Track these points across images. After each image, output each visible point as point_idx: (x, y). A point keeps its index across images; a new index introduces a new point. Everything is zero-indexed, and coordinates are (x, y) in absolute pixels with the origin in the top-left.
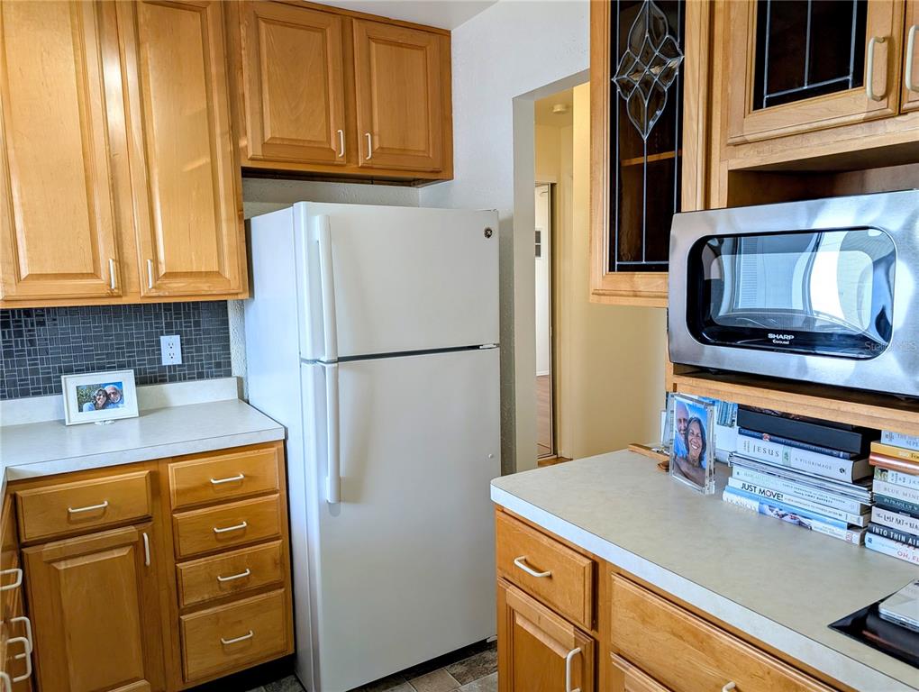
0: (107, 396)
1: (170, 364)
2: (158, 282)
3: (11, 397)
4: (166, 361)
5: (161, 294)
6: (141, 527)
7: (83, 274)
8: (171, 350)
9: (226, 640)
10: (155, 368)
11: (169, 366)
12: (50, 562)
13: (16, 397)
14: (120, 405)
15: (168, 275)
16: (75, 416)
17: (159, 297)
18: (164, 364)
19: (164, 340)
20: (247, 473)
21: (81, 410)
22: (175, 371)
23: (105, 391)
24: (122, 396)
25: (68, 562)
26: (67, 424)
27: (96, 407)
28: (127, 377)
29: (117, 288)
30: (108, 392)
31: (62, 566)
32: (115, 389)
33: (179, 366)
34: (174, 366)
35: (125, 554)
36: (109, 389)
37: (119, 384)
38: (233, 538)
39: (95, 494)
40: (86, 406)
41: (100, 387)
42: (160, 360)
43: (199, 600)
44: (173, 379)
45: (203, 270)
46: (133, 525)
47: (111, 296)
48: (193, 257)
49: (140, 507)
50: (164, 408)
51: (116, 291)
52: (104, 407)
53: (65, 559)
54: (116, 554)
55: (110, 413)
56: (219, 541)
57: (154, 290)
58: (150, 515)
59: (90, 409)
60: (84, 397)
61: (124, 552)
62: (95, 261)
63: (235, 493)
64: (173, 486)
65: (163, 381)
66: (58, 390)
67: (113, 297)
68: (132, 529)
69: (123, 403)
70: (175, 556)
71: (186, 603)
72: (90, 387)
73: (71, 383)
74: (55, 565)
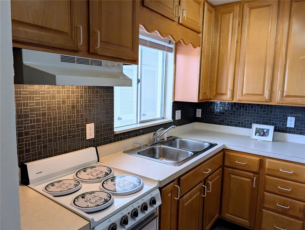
0: (264, 133)
1: (289, 127)
2: (283, 98)
3: (241, 127)
4: (288, 126)
5: (283, 102)
6: (255, 175)
7: (259, 94)
8: (291, 122)
9: (276, 226)
10: (284, 127)
11: (289, 128)
12: (230, 174)
13: (243, 127)
14: (267, 136)
15: (286, 96)
16: (254, 137)
17: (282, 103)
18: (287, 126)
19: (289, 118)
20: (294, 172)
21: (255, 135)
22: (291, 129)
23: (264, 131)
24: (268, 134)
25: (234, 176)
26: (251, 138)
27: (260, 135)
28: (271, 128)
29: (269, 99)
30: (265, 132)
31: (232, 176)
32: (267, 131)
33: (293, 128)
34: (291, 128)
35: (249, 181)
36: (265, 131)
37: (269, 130)
38: (286, 193)
39: (244, 160)
40: (257, 134)
41: (263, 130)
42: (286, 125)
43: (269, 207)
44: (290, 132)
45: (301, 95)
46: (253, 173)
47: (266, 102)
48: (297, 91)
49: (256, 169)
50: (284, 141)
51: (268, 100)
52: (262, 136)
53: (233, 174)
54: (247, 179)
55: (263, 138)
56: (280, 191)
57: (280, 101)
58: (258, 172)
59: (258, 135)
60: (258, 131)
61: (249, 180)
62: (263, 90)
63: (288, 177)
64: (267, 166)
65: (286, 132)
66: (251, 127)
67: (267, 102)
68: (252, 174)
69: (268, 136)
70: (264, 189)
71: (264, 205)
72: (260, 129)
73: (255, 126)
74: (231, 175)
